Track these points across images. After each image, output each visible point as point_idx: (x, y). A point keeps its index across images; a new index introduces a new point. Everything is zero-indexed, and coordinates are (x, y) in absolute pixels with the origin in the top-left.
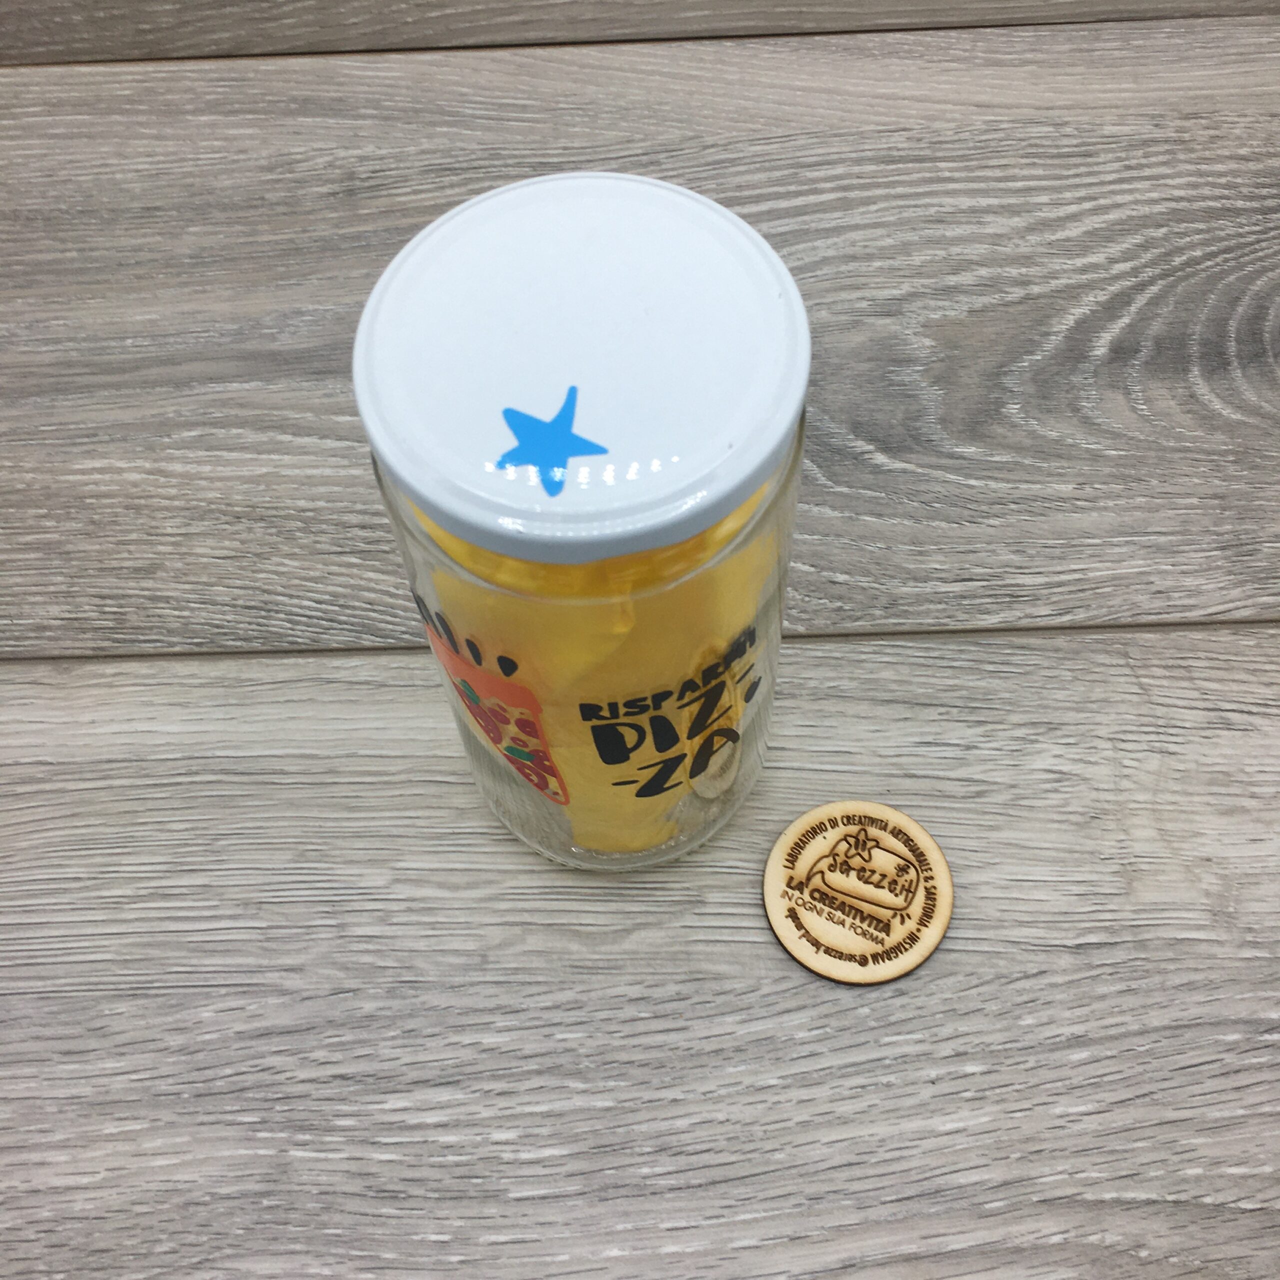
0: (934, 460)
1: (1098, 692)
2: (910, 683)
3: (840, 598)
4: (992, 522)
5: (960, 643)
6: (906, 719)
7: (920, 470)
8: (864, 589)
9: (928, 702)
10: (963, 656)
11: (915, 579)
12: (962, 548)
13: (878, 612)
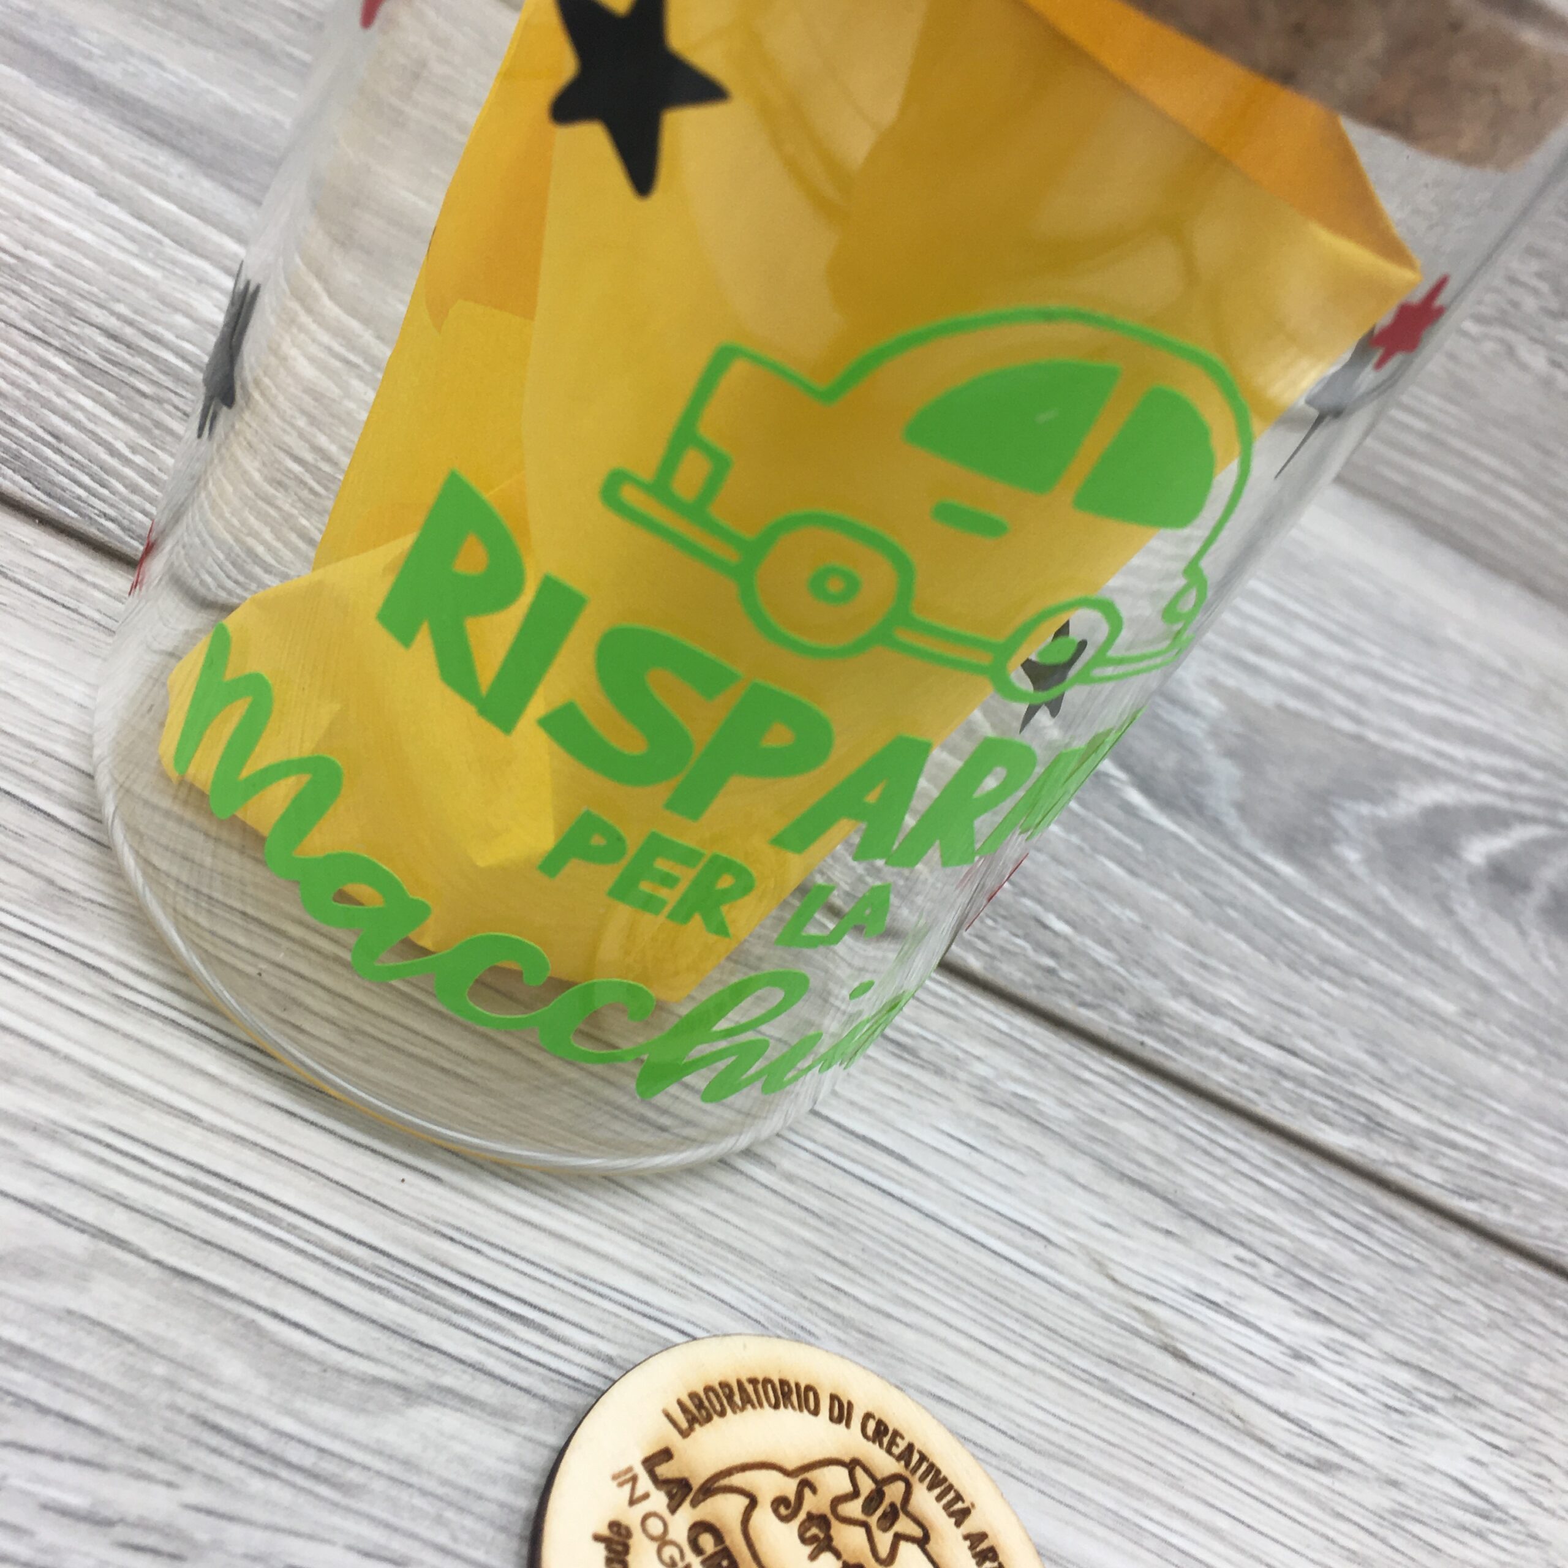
0: (1225, 848)
1: (1537, 1371)
2: (1179, 1170)
3: (1053, 954)
4: (1326, 985)
5: (1273, 1148)
6: (1168, 1233)
7: (1202, 849)
8: (1098, 965)
9: (1213, 1222)
10: (1282, 1175)
11: (1196, 1000)
12: (1278, 997)
13: (1123, 1015)
